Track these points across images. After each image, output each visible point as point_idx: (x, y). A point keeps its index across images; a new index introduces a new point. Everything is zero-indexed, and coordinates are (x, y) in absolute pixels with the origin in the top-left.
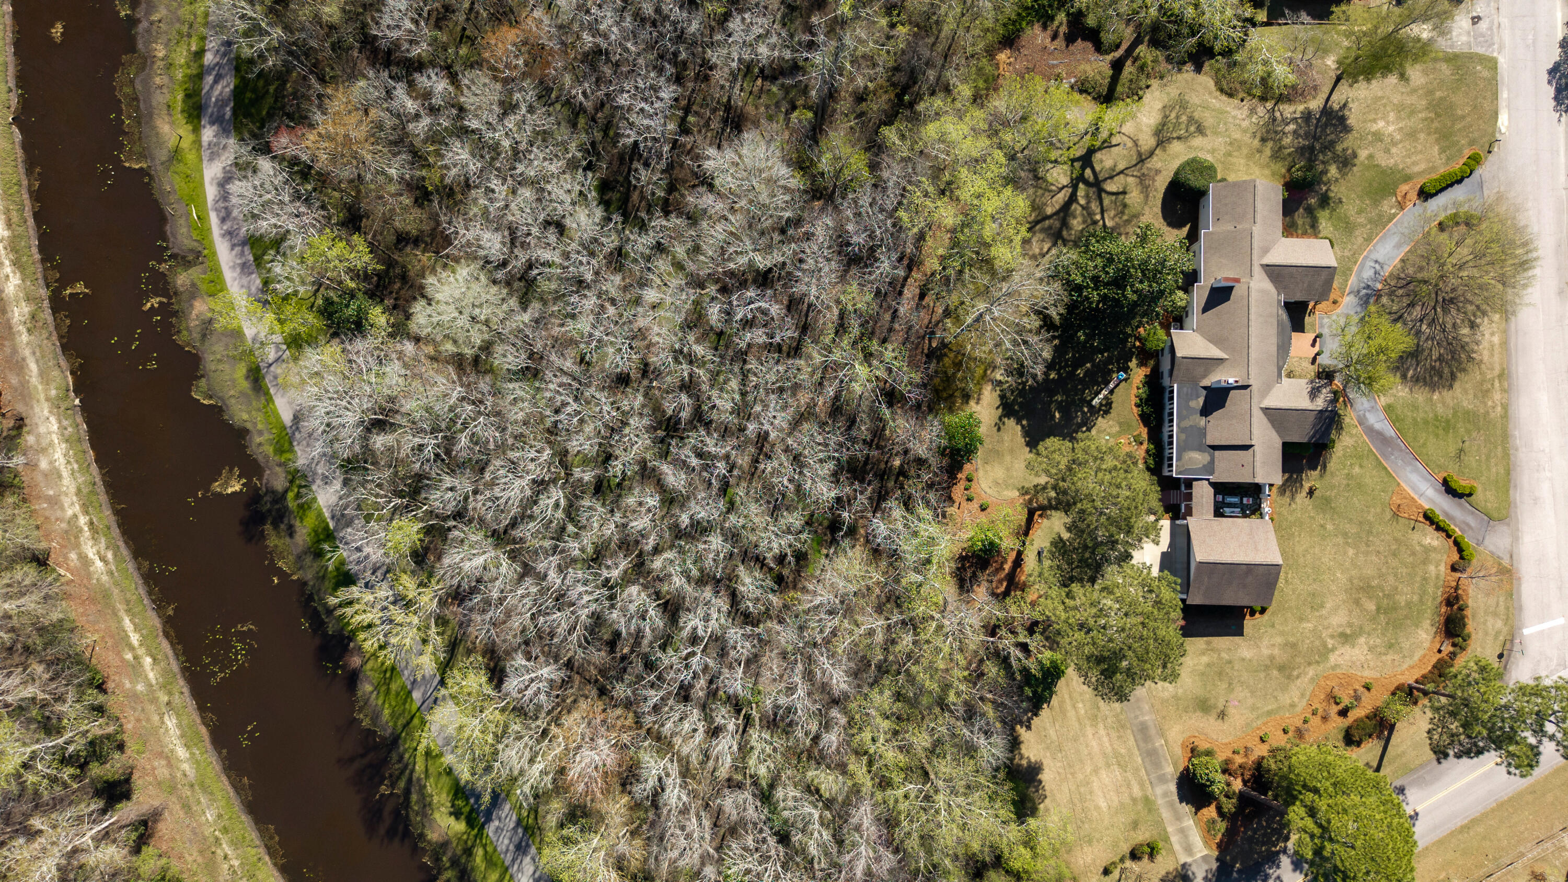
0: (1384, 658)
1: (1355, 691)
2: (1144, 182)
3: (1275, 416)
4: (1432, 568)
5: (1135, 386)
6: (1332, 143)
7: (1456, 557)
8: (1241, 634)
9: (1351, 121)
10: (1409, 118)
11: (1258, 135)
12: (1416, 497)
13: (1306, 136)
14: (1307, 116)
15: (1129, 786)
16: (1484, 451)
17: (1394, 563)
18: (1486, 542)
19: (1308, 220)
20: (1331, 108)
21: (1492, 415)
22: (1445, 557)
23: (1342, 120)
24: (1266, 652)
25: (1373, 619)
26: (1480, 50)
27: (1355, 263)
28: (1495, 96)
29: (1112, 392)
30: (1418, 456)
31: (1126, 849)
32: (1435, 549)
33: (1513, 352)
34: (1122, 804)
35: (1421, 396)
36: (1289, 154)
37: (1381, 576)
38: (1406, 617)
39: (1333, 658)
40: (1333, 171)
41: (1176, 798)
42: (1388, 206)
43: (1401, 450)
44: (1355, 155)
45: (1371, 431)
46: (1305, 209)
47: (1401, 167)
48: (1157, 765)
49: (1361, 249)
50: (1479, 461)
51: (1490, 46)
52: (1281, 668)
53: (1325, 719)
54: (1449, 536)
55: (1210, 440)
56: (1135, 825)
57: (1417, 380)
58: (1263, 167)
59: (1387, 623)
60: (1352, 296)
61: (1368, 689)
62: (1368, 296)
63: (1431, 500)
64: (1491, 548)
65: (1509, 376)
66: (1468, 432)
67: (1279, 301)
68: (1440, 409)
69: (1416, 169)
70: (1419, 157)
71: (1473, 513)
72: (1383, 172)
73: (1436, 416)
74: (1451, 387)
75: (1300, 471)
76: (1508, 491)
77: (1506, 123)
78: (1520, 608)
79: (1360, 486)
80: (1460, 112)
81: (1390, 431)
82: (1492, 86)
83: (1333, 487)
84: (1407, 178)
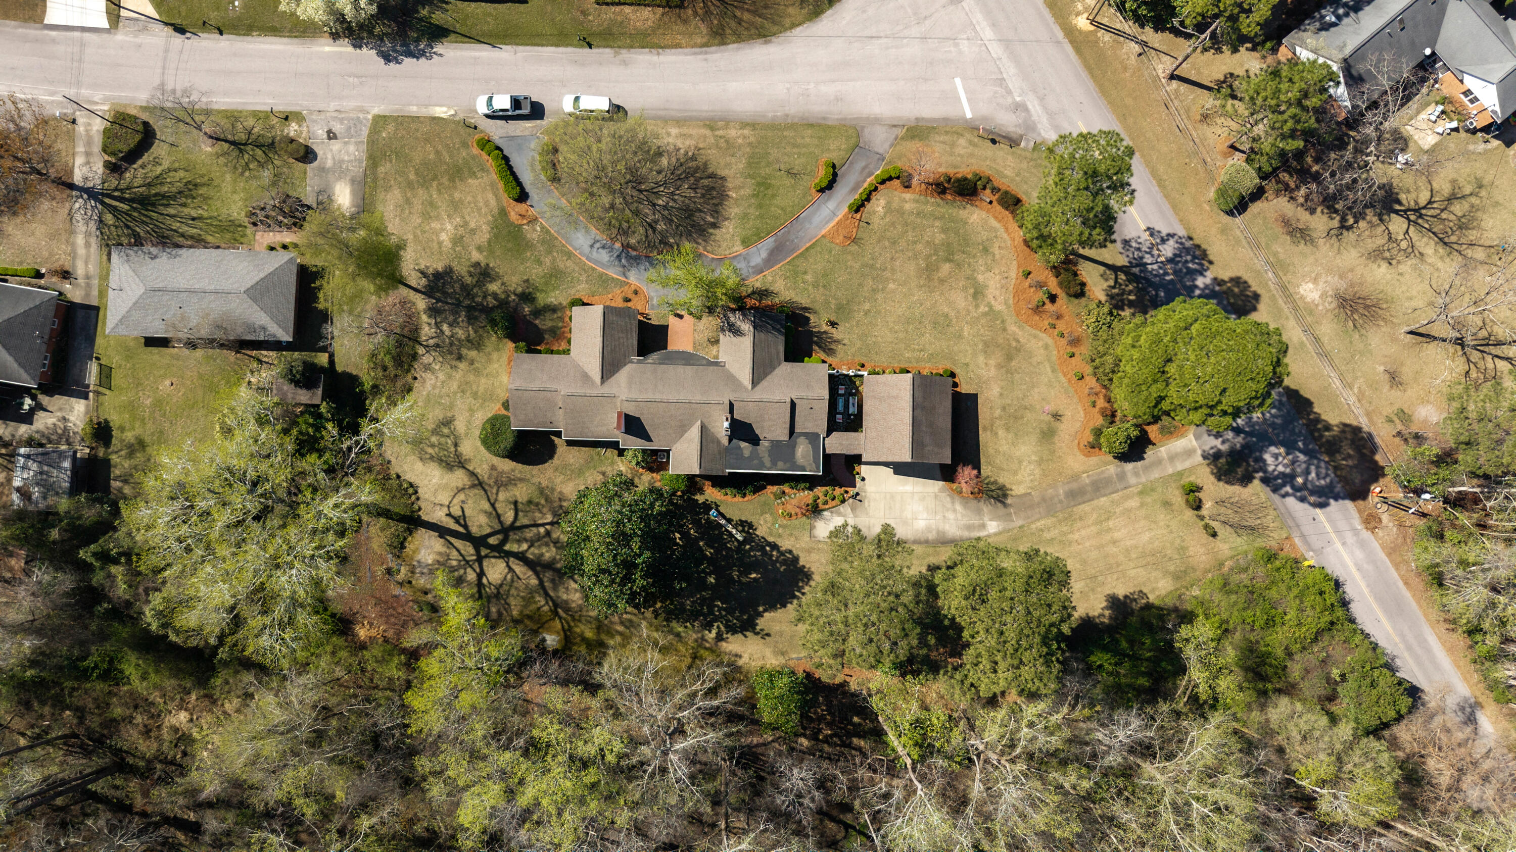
0: (997, 256)
1: (1030, 286)
2: (504, 482)
3: (760, 372)
4: (907, 206)
5: (723, 498)
6: (464, 287)
7: (896, 182)
8: (976, 396)
9: (440, 267)
10: (437, 208)
11: (454, 363)
12: (837, 220)
13: (456, 313)
14: (433, 311)
15: (1129, 510)
16: (789, 149)
17: (902, 243)
18: (881, 151)
19: (548, 315)
20: (425, 287)
21: (752, 139)
22: (896, 193)
23: (437, 275)
24: (993, 372)
25: (959, 266)
26: (365, 132)
27: (594, 269)
28: (415, 119)
29: (729, 521)
30: (795, 216)
31: (1189, 514)
32: (888, 203)
33: (689, 114)
34: (1146, 517)
35: (733, 210)
36: (476, 332)
37: (915, 257)
38: (957, 233)
39: (999, 307)
40: (494, 287)
41: (1139, 464)
42: (533, 234)
43: (789, 232)
44: (477, 264)
45: (770, 262)
46: (536, 318)
47: (490, 218)
48: (1108, 482)
49: (579, 263)
50: (799, 154)
51: (361, 122)
52: (1009, 358)
53: (1059, 317)
54: (876, 189)
55: (783, 436)
56: (1167, 504)
57: (717, 212)
58: (489, 361)
59: (963, 252)
60: (628, 274)
61: (1029, 273)
62: (629, 258)
63: (838, 206)
64: (887, 146)
65: (712, 120)
66: (769, 164)
67: (639, 362)
68: (748, 191)
69: (493, 202)
70: (479, 198)
71: (852, 163)
72: (496, 236)
73: (754, 195)
74: (723, 178)
75: (811, 334)
76: (829, 127)
77: (445, 109)
78: (946, 120)
79: (825, 275)
80: (432, 156)
81: (769, 243)
82: (404, 122)
83: (827, 302)
84: (503, 212)
